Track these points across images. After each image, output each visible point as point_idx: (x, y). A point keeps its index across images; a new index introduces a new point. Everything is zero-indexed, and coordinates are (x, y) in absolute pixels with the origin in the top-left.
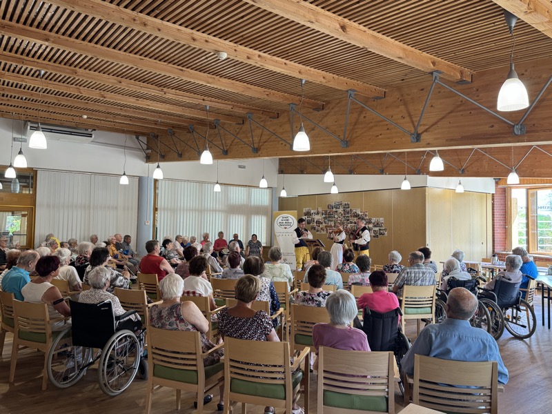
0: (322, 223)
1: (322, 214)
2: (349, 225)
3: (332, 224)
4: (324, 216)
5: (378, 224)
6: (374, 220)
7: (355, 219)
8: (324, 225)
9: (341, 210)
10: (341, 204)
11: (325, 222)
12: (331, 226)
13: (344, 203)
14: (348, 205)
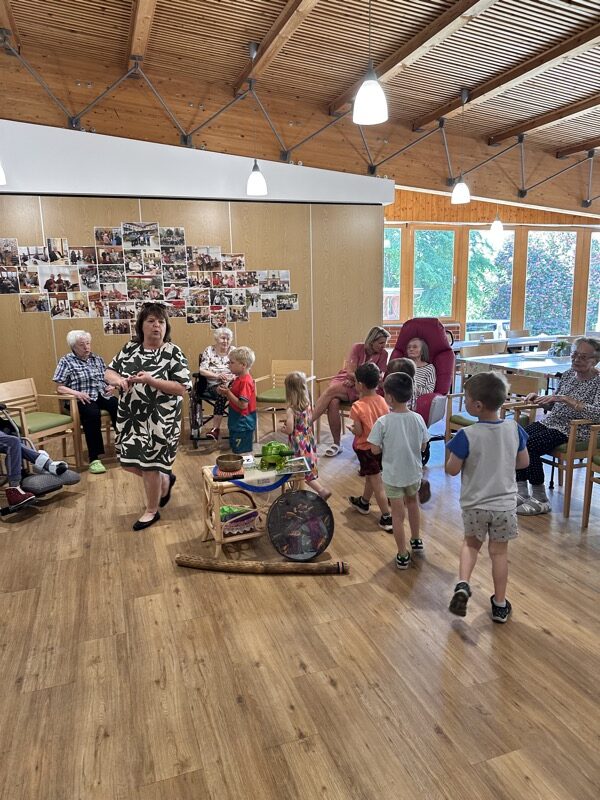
0: (75, 287)
1: (74, 259)
2: (186, 291)
3: (122, 288)
4: (81, 264)
5: (274, 284)
6: (262, 276)
7: (207, 275)
8: (84, 292)
9: (152, 248)
10: (152, 232)
11: (89, 285)
12: (117, 295)
13: (162, 229)
14: (177, 234)
